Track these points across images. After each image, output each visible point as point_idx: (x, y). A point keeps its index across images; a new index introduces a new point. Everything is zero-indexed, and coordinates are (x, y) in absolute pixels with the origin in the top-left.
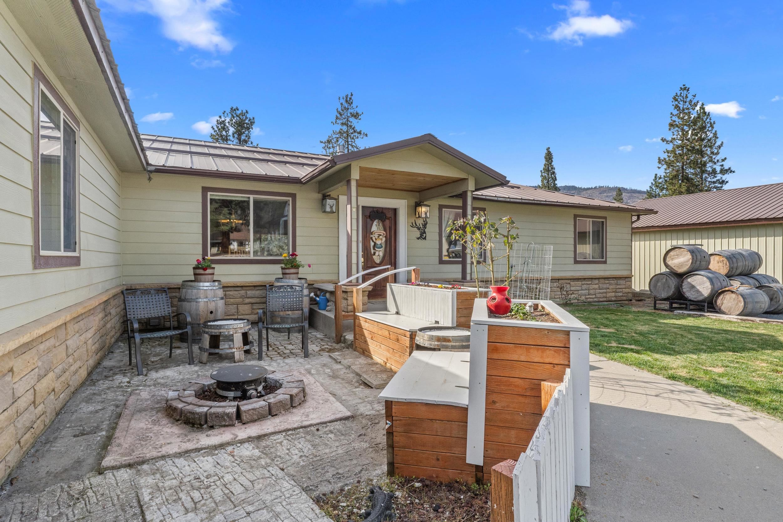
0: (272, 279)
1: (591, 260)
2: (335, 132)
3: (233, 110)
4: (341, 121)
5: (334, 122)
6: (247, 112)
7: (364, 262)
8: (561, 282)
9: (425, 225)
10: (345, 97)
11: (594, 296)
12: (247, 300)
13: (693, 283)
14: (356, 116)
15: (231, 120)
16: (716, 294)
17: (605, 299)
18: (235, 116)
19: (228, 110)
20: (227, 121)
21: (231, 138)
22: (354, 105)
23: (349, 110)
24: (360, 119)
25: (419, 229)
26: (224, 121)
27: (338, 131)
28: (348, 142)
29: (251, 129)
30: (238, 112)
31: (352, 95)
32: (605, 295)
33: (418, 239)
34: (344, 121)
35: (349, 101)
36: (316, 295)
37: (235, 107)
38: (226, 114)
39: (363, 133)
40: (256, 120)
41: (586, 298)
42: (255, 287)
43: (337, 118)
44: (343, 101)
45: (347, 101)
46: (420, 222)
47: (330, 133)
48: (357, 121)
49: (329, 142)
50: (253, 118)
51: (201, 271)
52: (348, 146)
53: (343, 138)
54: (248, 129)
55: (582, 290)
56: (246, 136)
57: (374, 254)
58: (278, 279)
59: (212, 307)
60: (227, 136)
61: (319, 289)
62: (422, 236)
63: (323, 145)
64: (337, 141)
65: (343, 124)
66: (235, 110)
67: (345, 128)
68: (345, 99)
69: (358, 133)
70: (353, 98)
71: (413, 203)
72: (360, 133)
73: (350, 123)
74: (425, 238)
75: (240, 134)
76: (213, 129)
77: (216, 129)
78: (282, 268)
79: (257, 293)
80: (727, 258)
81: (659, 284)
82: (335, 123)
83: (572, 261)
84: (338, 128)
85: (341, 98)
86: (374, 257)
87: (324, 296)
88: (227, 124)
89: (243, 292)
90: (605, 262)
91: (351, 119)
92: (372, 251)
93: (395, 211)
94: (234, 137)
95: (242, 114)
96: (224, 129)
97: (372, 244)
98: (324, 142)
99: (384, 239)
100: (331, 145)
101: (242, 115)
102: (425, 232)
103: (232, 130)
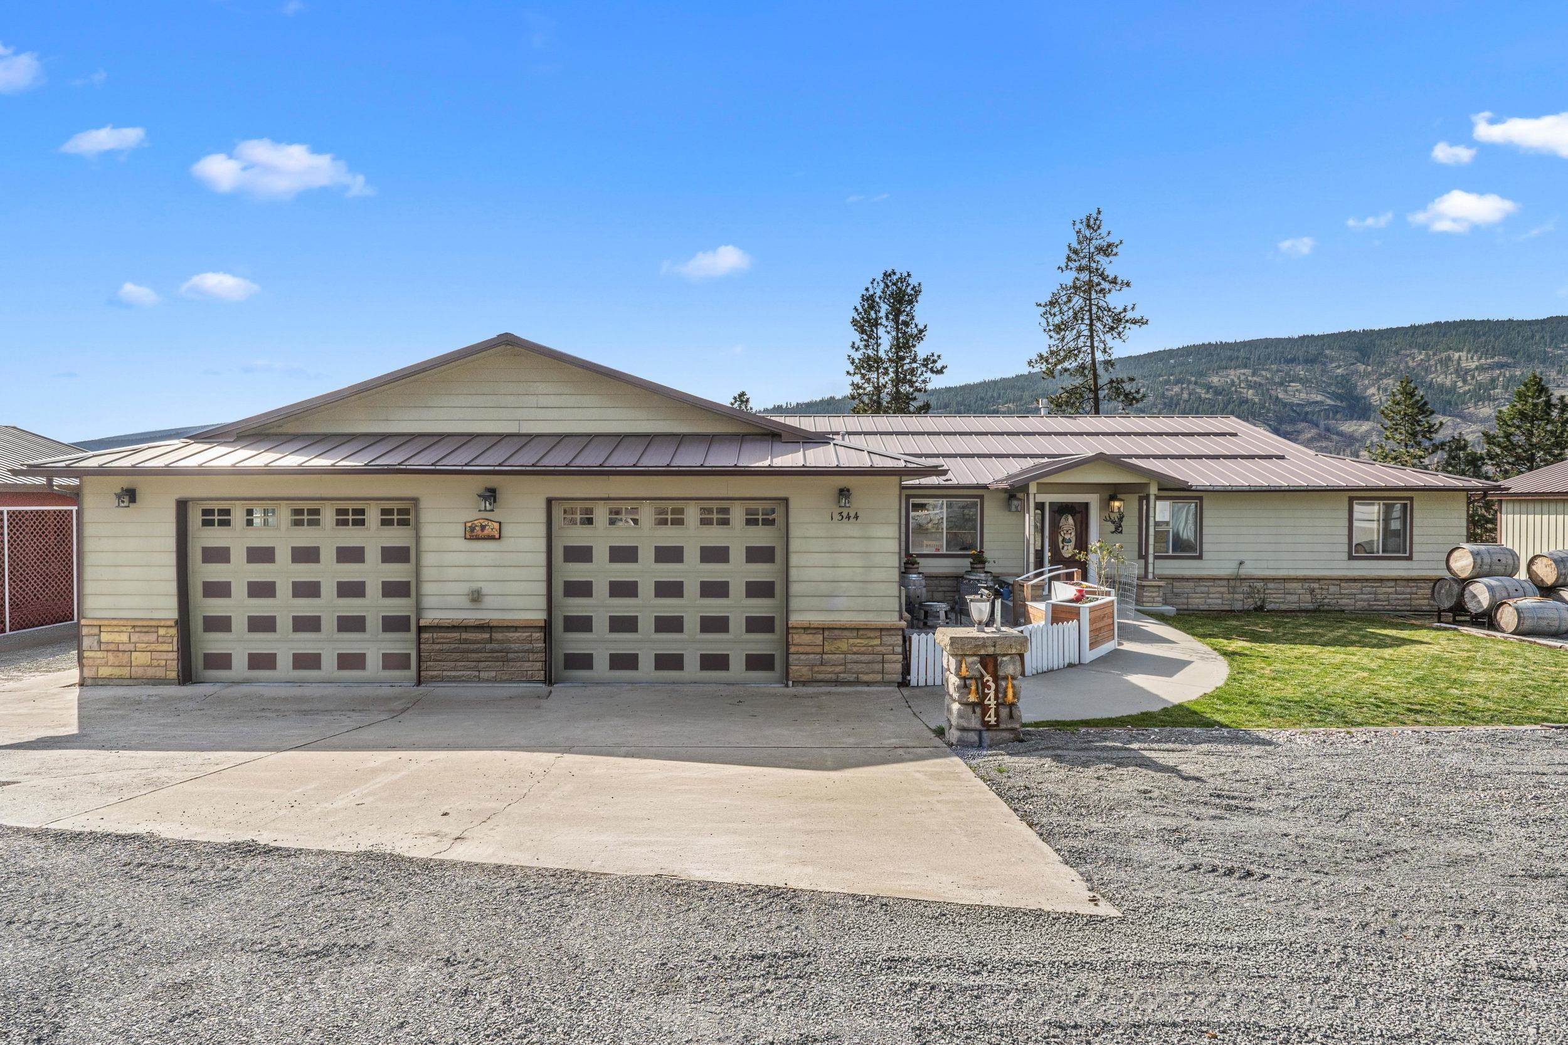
0: (962, 571)
1: (1381, 554)
2: (1064, 286)
3: (886, 275)
4: (1077, 264)
5: (1063, 266)
6: (909, 275)
7: (1051, 556)
8: (1322, 582)
9: (1121, 518)
10: (1084, 220)
11: (1386, 603)
12: (940, 589)
13: (1475, 592)
14: (1106, 250)
15: (884, 292)
16: (1496, 606)
17: (1409, 608)
18: (890, 284)
19: (879, 277)
20: (877, 295)
21: (884, 321)
22: (1103, 231)
23: (1094, 242)
24: (1116, 254)
25: (1113, 522)
26: (872, 296)
27: (1070, 284)
28: (1090, 300)
29: (915, 303)
30: (895, 278)
31: (1099, 212)
32: (1408, 602)
33: (1113, 533)
34: (1084, 262)
35: (1092, 223)
36: (1001, 587)
37: (889, 271)
38: (875, 283)
39: (1120, 282)
40: (923, 288)
41: (1370, 605)
42: (947, 577)
43: (1069, 259)
44: (1083, 228)
45: (1088, 226)
46: (1115, 516)
47: (1055, 288)
48: (1108, 259)
49: (1052, 304)
50: (920, 284)
51: (910, 566)
52: (1091, 308)
53: (1082, 294)
54: (910, 302)
55: (1362, 594)
56: (907, 315)
57: (1063, 548)
58: (967, 572)
59: (918, 592)
60: (876, 319)
61: (1004, 582)
62: (1118, 529)
63: (1042, 310)
64: (1069, 301)
65: (1080, 269)
66: (890, 275)
67: (1084, 276)
68: (1084, 223)
69: (1111, 283)
70: (1100, 217)
71: (1106, 496)
72: (1114, 281)
73: (1094, 265)
74: (1121, 532)
75: (897, 313)
76: (857, 310)
77: (861, 310)
78: (971, 563)
79: (949, 582)
80: (1555, 561)
81: (1443, 591)
82: (1064, 269)
83: (1345, 556)
84: (1068, 278)
85: (1077, 223)
86: (1063, 551)
87: (1007, 587)
88: (877, 299)
89: (936, 582)
90: (1410, 558)
91: (1097, 258)
92: (1061, 545)
93: (1086, 506)
94: (887, 318)
95: (901, 279)
96: (872, 307)
97: (1060, 539)
98: (1043, 304)
99: (1073, 534)
100: (1057, 309)
101: (902, 282)
102: (1121, 526)
103: (884, 308)
